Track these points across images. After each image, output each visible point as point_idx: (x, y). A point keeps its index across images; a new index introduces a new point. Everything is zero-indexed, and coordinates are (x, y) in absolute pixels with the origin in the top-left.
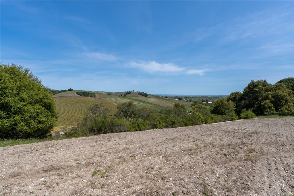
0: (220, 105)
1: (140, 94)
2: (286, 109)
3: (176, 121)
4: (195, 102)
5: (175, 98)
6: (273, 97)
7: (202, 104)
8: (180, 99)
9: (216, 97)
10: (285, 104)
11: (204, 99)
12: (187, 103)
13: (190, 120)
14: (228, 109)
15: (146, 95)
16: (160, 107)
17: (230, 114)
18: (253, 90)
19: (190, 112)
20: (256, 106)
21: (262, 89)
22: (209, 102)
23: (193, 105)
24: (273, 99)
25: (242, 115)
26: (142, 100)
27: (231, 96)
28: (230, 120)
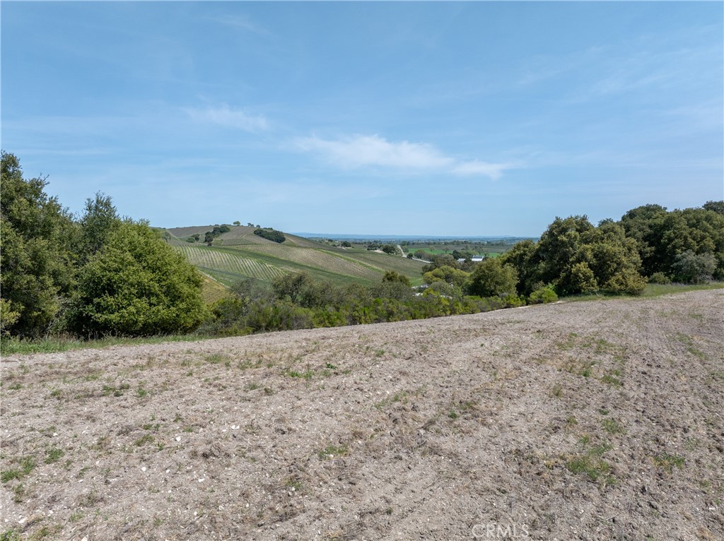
0: (485, 276)
1: (260, 233)
2: (617, 281)
3: (395, 310)
4: (432, 259)
5: (372, 245)
6: (595, 256)
7: (452, 266)
8: (389, 249)
9: (494, 243)
10: (616, 270)
11: (459, 250)
12: (408, 264)
13: (421, 308)
14: (503, 283)
15: (278, 238)
16: (328, 276)
17: (505, 294)
18: (557, 240)
19: (420, 290)
20: (563, 275)
21: (575, 237)
22: (473, 260)
23: (426, 269)
24: (594, 261)
25: (533, 296)
26: (271, 255)
27: (514, 252)
28: (503, 306)
